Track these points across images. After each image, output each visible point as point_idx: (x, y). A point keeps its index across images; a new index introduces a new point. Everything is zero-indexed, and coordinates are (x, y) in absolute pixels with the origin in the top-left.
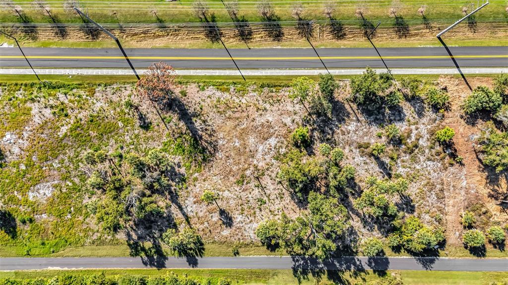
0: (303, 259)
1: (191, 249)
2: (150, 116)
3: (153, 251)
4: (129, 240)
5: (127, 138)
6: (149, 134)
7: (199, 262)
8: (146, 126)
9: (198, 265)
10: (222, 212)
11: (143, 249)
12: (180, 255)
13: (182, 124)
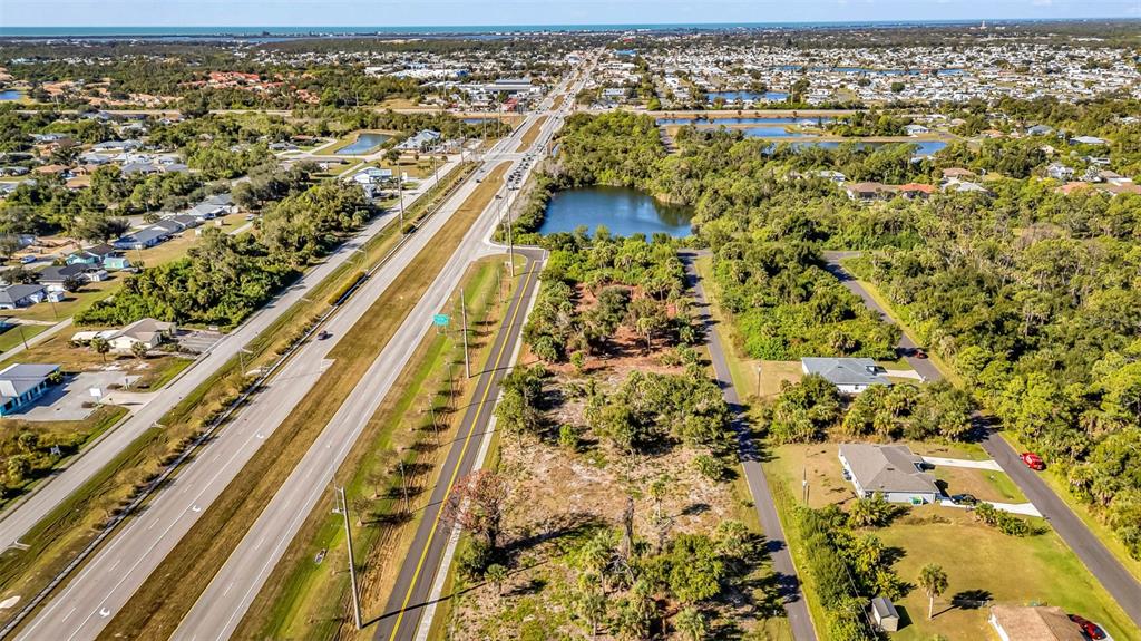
0: (743, 454)
1: (755, 548)
2: (518, 582)
3: (768, 589)
4: (755, 616)
5: (556, 610)
6: (554, 583)
7: (775, 539)
8: (538, 586)
9: (781, 540)
10: (686, 512)
11: (770, 600)
12: (769, 558)
13: (539, 547)
